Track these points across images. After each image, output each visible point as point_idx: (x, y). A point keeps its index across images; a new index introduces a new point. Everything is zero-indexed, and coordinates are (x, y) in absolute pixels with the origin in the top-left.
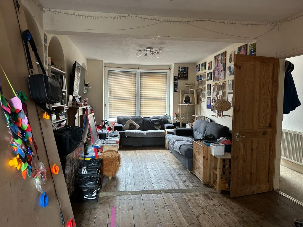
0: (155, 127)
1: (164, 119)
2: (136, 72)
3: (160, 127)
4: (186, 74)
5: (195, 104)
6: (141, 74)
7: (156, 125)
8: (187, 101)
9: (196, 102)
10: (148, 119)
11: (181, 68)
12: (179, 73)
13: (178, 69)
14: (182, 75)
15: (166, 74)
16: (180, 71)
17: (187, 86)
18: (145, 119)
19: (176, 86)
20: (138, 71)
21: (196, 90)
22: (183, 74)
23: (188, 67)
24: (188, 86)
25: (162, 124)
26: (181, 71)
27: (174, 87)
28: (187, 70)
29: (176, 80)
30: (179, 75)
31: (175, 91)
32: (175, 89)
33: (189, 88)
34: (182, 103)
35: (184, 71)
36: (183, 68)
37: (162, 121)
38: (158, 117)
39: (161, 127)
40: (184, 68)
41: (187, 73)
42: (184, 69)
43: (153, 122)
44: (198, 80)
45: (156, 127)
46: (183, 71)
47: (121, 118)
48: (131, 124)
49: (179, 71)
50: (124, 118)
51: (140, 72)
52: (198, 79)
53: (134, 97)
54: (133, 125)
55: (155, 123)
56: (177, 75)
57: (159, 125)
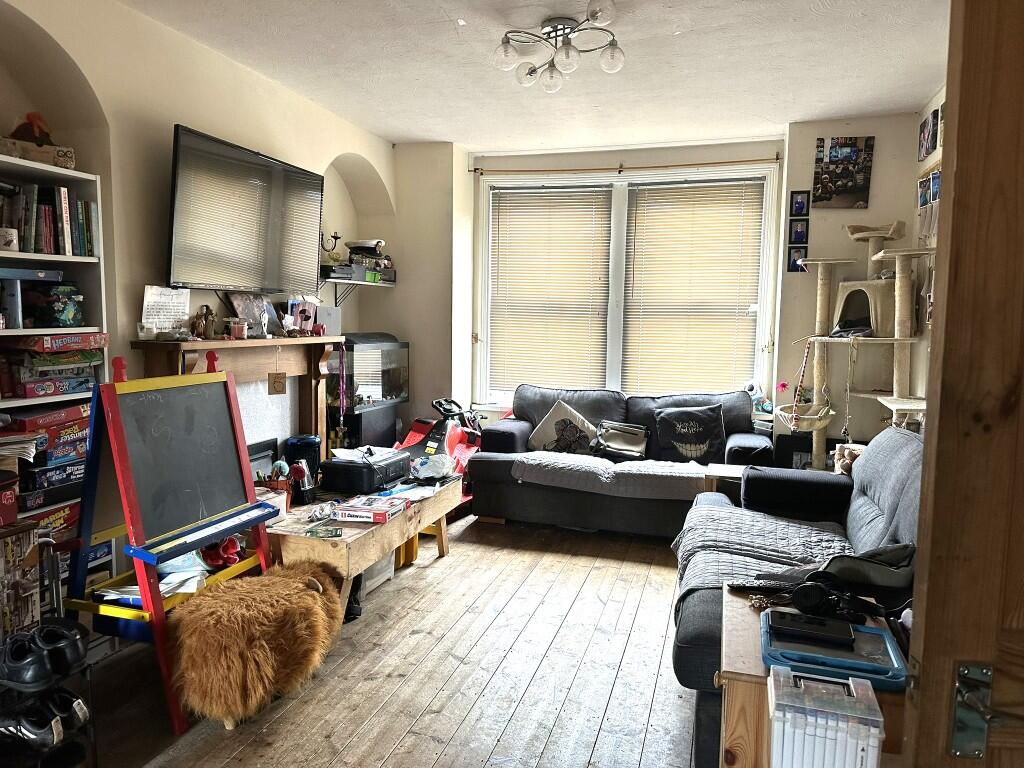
0: (677, 445)
1: (729, 410)
2: (611, 186)
3: (704, 447)
4: (860, 178)
5: (896, 337)
6: (636, 196)
7: (685, 439)
8: (855, 318)
9: (902, 323)
10: (652, 405)
11: (828, 144)
12: (816, 173)
13: (813, 153)
14: (835, 183)
15: (758, 184)
16: (827, 160)
17: (857, 236)
18: (635, 406)
19: (798, 240)
20: (620, 183)
21: (908, 259)
22: (840, 176)
23: (872, 138)
24: (866, 240)
25: (718, 436)
26: (831, 162)
27: (790, 249)
28: (863, 155)
29: (798, 210)
30: (816, 183)
31: (792, 267)
32: (795, 255)
33: (871, 245)
34: (826, 332)
35: (847, 159)
36: (845, 145)
37: (718, 418)
38: (700, 398)
39: (710, 446)
40: (851, 142)
41: (867, 170)
42: (848, 150)
43: (669, 422)
44: (924, 203)
45: (685, 449)
46: (842, 161)
47: (529, 393)
48: (566, 425)
49: (819, 160)
50: (543, 396)
51: (630, 185)
52: (924, 195)
53: (599, 301)
54: (576, 427)
55: (681, 429)
56: (808, 185)
57: (698, 439)
